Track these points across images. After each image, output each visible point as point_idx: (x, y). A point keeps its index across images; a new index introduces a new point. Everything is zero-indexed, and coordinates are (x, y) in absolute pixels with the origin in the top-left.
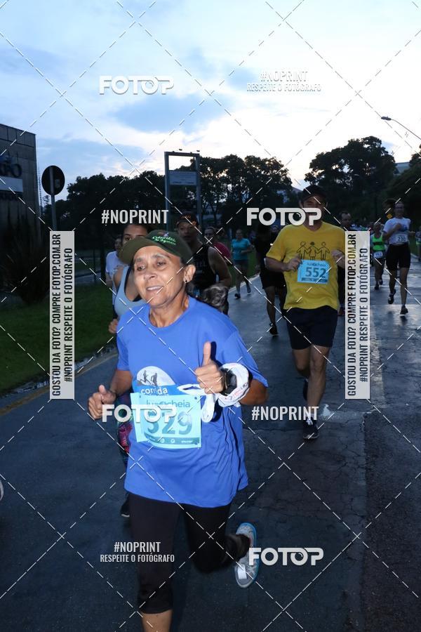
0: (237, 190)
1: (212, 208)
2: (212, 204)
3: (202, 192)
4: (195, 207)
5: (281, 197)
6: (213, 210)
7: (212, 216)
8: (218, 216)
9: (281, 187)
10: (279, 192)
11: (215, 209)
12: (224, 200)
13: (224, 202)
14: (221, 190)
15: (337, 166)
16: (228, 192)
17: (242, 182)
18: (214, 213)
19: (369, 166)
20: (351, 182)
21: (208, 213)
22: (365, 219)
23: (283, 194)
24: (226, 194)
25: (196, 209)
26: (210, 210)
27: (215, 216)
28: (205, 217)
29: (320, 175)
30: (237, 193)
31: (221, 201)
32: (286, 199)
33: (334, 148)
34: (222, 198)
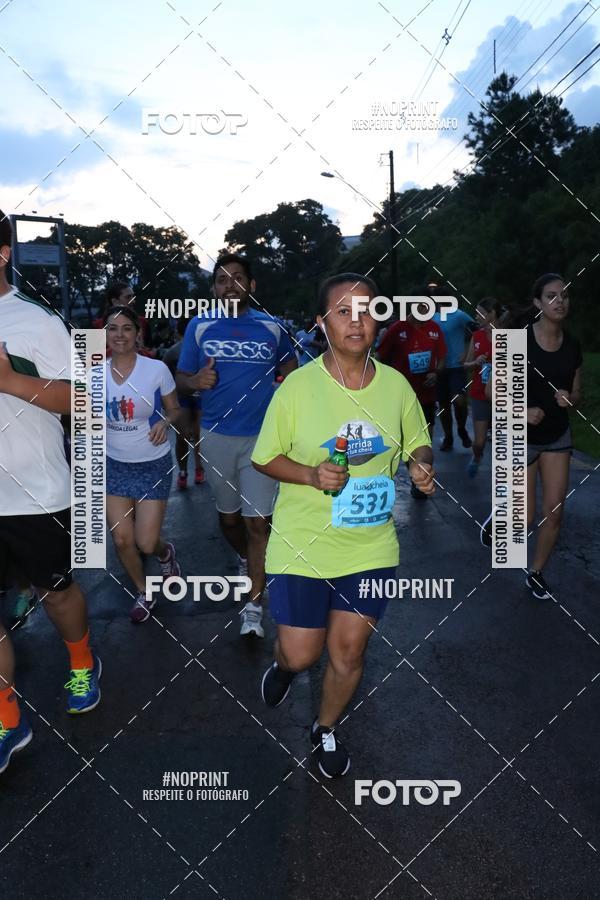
0: (121, 273)
1: (85, 299)
2: (84, 293)
3: (69, 276)
4: (58, 297)
5: (185, 282)
6: (86, 302)
7: (85, 311)
8: (94, 311)
9: (184, 268)
10: (181, 276)
11: (89, 301)
12: (103, 287)
13: (102, 290)
14: (98, 272)
15: (263, 240)
16: (108, 275)
17: (128, 261)
18: (88, 306)
19: (308, 240)
20: (282, 262)
21: (78, 307)
22: (303, 313)
23: (188, 278)
24: (105, 279)
25: (61, 299)
26: (82, 302)
27: (89, 311)
28: (74, 313)
29: (240, 251)
30: (121, 277)
31: (99, 288)
32: (192, 286)
33: (259, 214)
34: (100, 284)
